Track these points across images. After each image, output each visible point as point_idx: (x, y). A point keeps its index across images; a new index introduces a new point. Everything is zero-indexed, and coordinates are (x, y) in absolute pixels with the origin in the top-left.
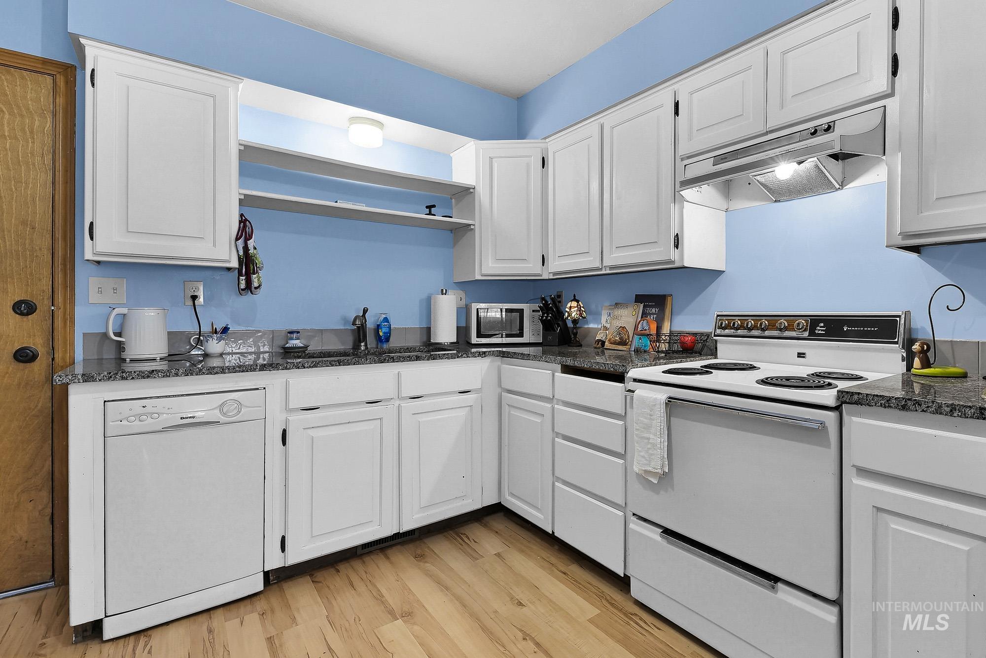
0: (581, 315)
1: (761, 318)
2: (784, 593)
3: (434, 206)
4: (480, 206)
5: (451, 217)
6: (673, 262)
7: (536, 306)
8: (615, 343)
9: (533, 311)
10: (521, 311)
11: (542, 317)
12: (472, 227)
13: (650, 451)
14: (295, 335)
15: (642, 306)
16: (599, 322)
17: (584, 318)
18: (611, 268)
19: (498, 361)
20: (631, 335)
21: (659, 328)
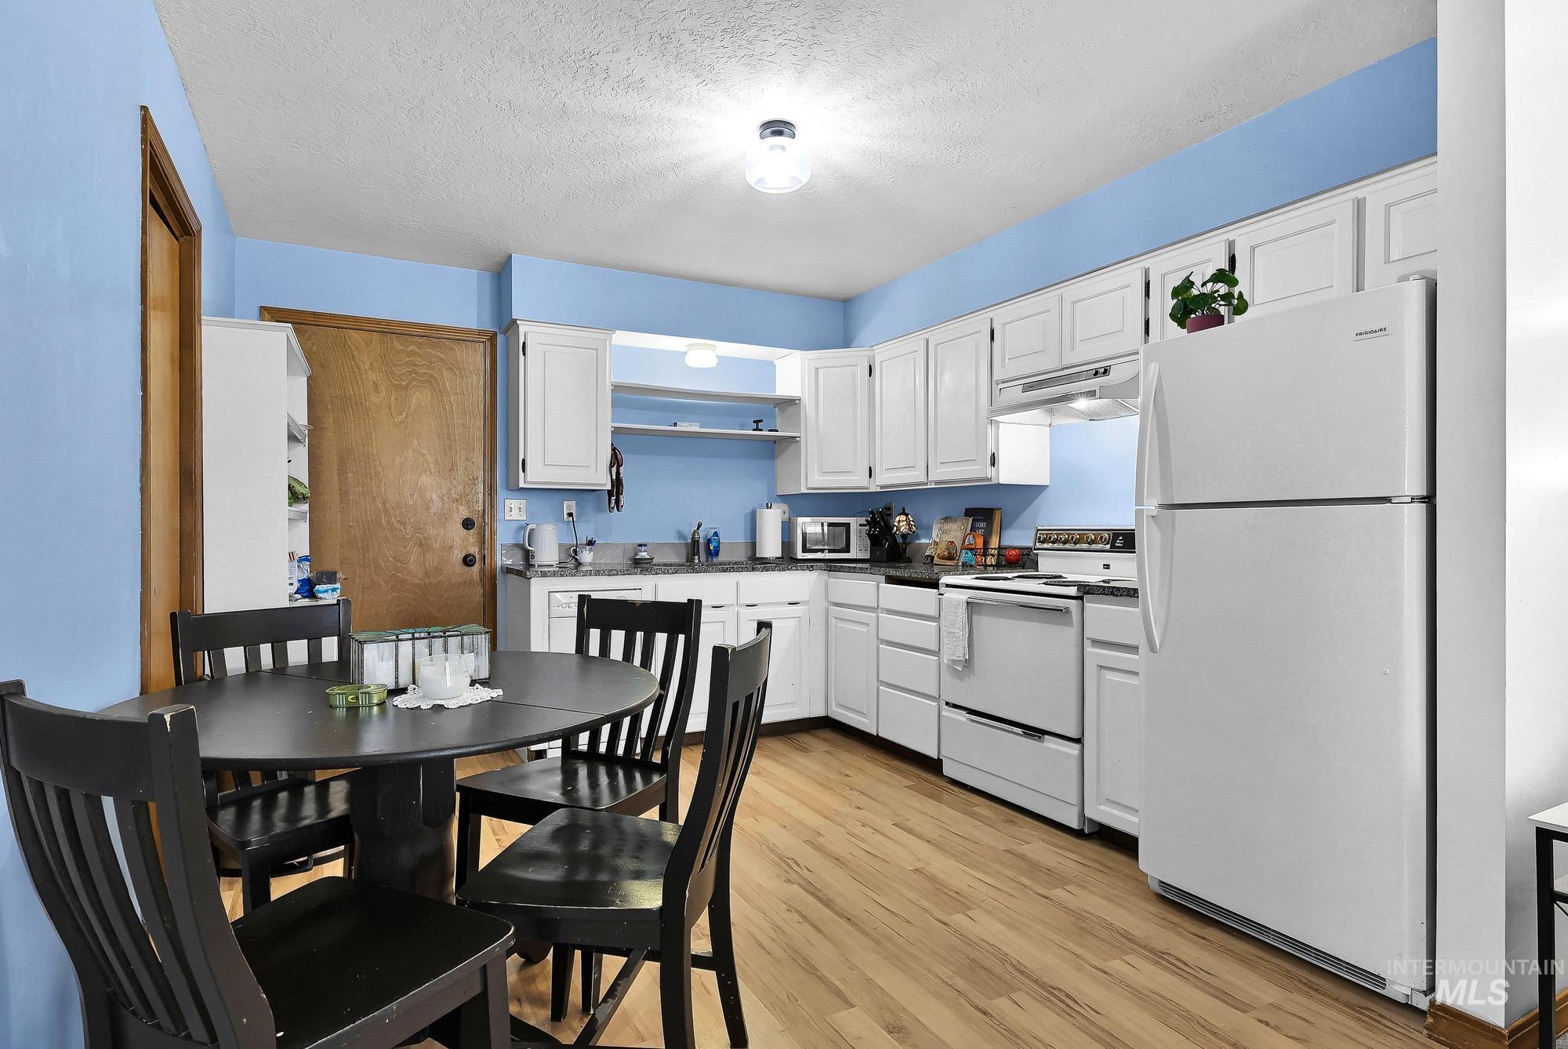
0: (910, 529)
1: (1073, 532)
2: (1050, 743)
3: (761, 421)
4: (806, 416)
5: (777, 431)
6: (990, 479)
7: (863, 520)
8: (943, 558)
9: (861, 525)
10: (847, 526)
11: (869, 531)
12: (798, 439)
13: (955, 644)
14: (643, 548)
15: (971, 519)
16: (930, 537)
17: (914, 532)
18: (937, 483)
19: (824, 575)
20: (959, 550)
21: (986, 543)
